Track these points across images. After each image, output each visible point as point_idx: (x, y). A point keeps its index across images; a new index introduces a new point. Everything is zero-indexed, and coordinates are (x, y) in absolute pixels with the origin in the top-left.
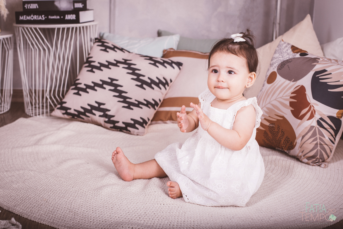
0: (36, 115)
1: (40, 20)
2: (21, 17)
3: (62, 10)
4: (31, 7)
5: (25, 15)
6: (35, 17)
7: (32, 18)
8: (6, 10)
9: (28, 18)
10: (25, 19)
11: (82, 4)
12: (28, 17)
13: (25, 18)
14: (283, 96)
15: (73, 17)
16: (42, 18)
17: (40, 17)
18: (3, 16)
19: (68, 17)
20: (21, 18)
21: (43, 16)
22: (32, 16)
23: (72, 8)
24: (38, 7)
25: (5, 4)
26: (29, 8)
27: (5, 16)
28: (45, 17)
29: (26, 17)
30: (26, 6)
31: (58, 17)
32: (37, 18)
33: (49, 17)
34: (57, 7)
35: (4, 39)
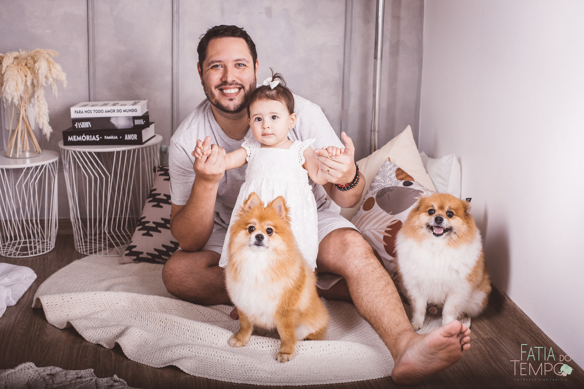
0: (91, 253)
1: (94, 140)
2: (71, 137)
3: (120, 128)
4: (82, 127)
5: (75, 135)
6: (88, 138)
7: (84, 138)
8: (50, 127)
9: (79, 139)
10: (75, 140)
11: (143, 121)
12: (79, 137)
13: (74, 138)
14: (377, 228)
15: (134, 137)
16: (96, 138)
17: (94, 137)
18: (46, 135)
19: (128, 137)
20: (70, 139)
21: (97, 136)
22: (84, 136)
23: (132, 125)
24: (90, 126)
25: (49, 121)
26: (80, 127)
27: (48, 135)
28: (99, 137)
29: (76, 137)
30: (76, 125)
31: (116, 138)
32: (90, 138)
33: (105, 137)
34: (113, 125)
35: (50, 164)
